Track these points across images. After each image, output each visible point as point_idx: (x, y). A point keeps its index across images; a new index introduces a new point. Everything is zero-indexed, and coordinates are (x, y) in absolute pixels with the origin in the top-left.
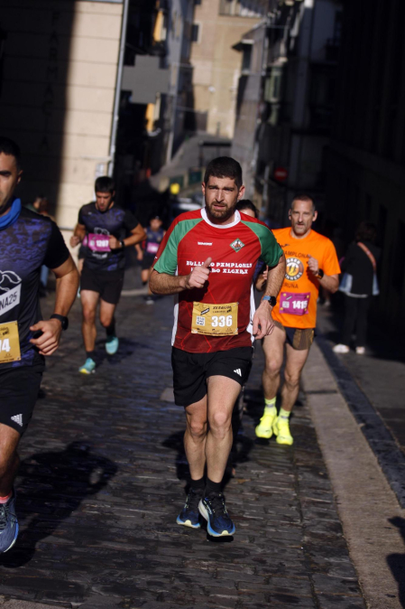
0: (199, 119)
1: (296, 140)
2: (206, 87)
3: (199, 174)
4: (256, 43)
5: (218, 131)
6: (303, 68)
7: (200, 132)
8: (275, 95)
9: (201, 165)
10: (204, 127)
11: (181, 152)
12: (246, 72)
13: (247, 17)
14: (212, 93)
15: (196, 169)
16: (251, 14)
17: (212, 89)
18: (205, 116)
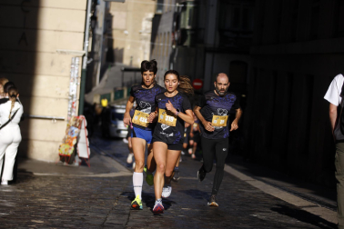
0: (116, 54)
1: (209, 57)
2: (122, 31)
3: (122, 92)
5: (131, 62)
7: (117, 64)
8: (189, 24)
9: (123, 85)
10: (121, 60)
11: (105, 77)
12: (160, 12)
14: (126, 35)
15: (120, 88)
17: (126, 32)
18: (122, 51)
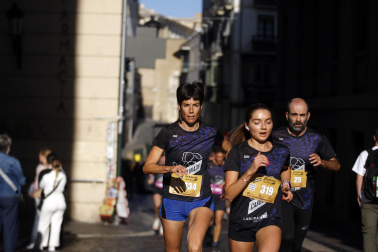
0: (147, 111)
1: (234, 112)
2: (150, 89)
4: (192, 49)
6: (236, 58)
7: (148, 120)
8: (215, 81)
10: (151, 116)
11: (137, 133)
12: (186, 70)
13: (175, 39)
14: (155, 93)
16: (178, 37)
17: (155, 90)
18: (151, 108)
